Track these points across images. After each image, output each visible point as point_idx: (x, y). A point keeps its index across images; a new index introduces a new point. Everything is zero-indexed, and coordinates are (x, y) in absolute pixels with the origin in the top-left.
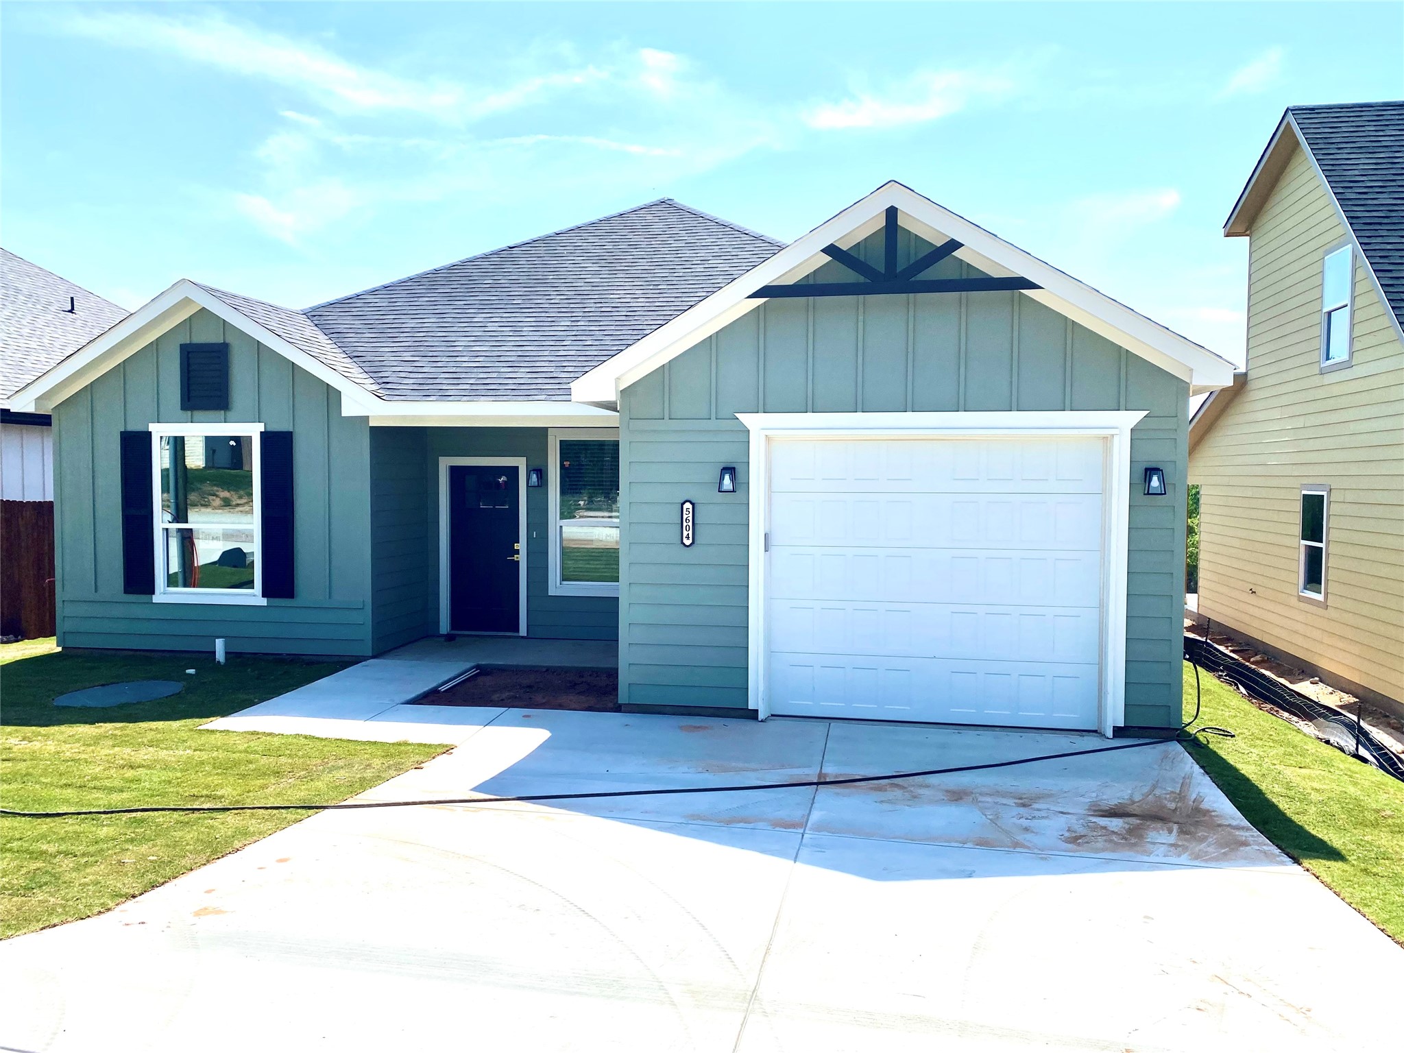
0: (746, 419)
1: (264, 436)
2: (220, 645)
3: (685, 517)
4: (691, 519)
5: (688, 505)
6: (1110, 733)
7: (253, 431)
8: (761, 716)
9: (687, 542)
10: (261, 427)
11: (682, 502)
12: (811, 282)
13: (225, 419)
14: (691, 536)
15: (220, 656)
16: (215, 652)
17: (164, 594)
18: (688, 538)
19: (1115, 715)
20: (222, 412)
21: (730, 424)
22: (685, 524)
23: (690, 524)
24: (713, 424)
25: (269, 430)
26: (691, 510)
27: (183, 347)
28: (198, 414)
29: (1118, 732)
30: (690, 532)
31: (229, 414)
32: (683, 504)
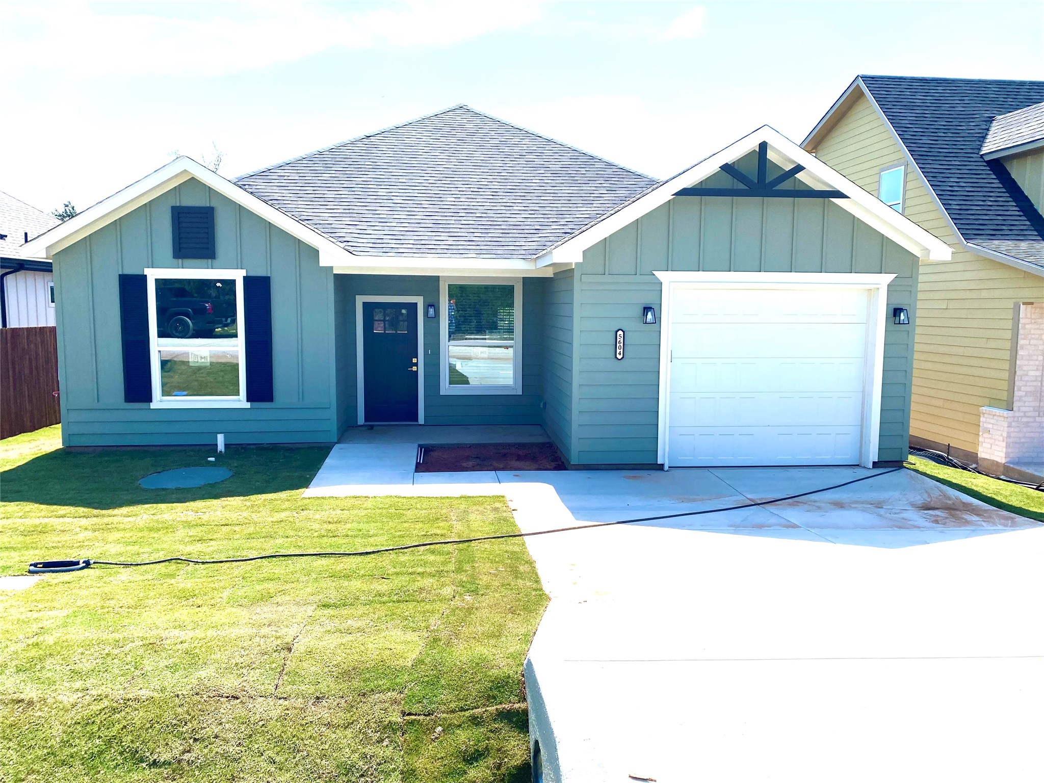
0: (659, 275)
1: (246, 279)
2: (221, 440)
3: (618, 340)
4: (622, 341)
5: (620, 332)
6: (871, 466)
7: (238, 276)
8: (666, 468)
9: (619, 357)
10: (243, 273)
11: (616, 330)
12: (704, 187)
13: (212, 266)
14: (622, 353)
15: (221, 447)
16: (217, 445)
17: (160, 401)
18: (620, 354)
19: (873, 455)
20: (210, 261)
21: (648, 279)
22: (618, 345)
23: (622, 345)
24: (638, 278)
25: (249, 275)
26: (622, 336)
27: (174, 209)
28: (187, 262)
29: (875, 465)
30: (622, 350)
31: (216, 262)
32: (617, 332)
